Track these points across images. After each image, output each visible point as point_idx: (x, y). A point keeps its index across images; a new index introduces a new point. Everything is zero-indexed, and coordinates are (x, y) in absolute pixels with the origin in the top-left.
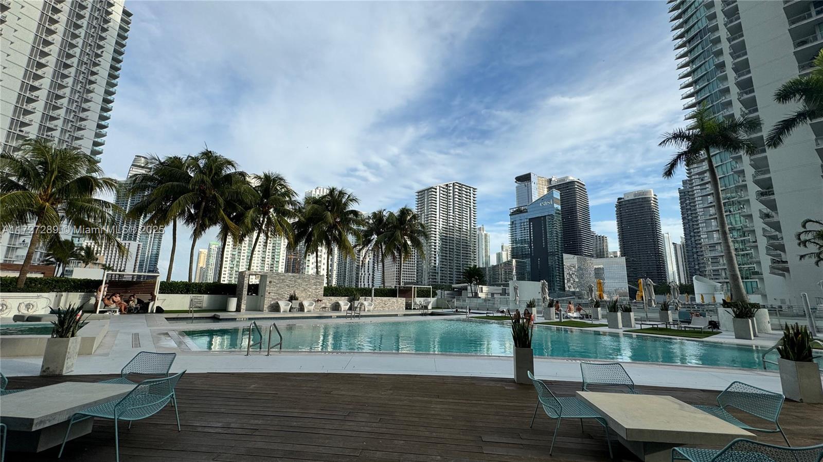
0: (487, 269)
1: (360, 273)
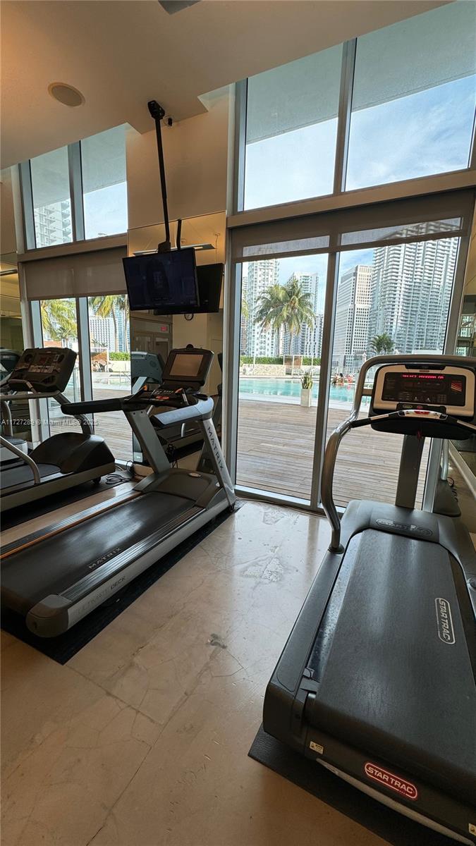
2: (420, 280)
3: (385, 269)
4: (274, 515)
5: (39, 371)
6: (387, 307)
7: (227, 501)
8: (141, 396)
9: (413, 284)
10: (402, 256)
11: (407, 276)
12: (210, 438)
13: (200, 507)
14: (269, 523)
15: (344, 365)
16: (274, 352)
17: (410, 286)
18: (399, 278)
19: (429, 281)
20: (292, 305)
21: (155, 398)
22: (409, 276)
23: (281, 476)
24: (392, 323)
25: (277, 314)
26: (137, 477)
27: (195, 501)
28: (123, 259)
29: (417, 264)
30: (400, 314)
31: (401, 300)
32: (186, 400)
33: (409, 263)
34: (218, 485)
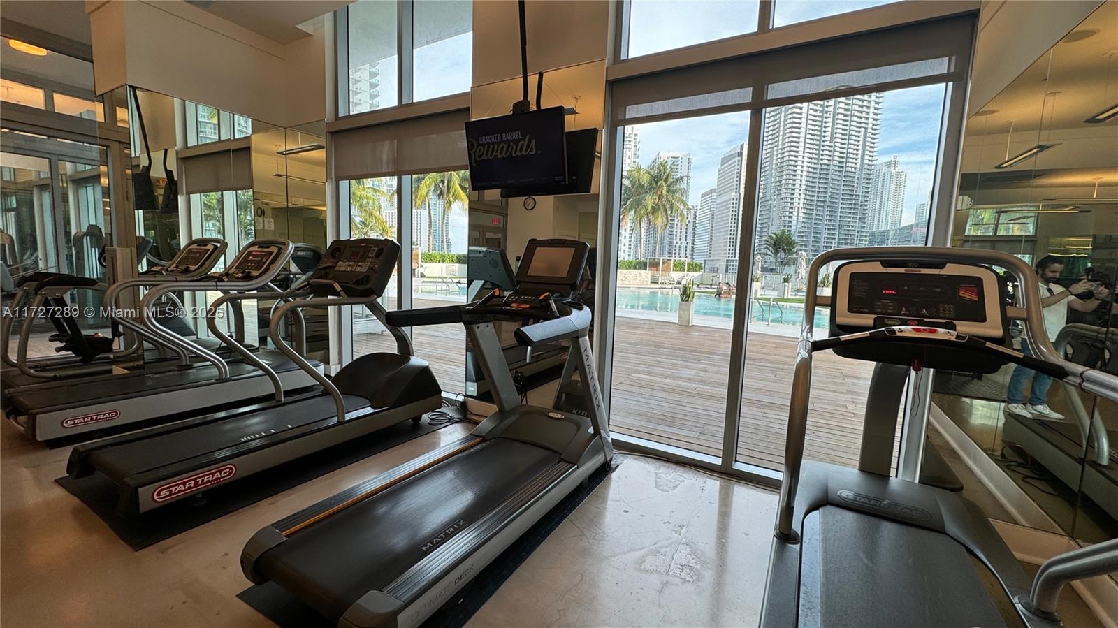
0: (891, 233)
1: (675, 242)
2: (829, 160)
3: (780, 147)
4: (670, 478)
5: (349, 269)
6: (783, 196)
7: (603, 455)
8: (489, 303)
9: (819, 166)
10: (803, 130)
11: (811, 156)
12: (586, 364)
13: (570, 463)
14: (665, 488)
15: (727, 272)
16: (632, 254)
17: (815, 168)
18: (800, 158)
19: (840, 162)
20: (659, 193)
21: (509, 306)
22: (814, 156)
23: (669, 420)
24: (791, 217)
25: (638, 204)
26: (470, 416)
27: (561, 454)
28: (466, 123)
29: (824, 141)
30: (801, 206)
31: (804, 187)
32: (555, 309)
33: (813, 140)
34: (591, 430)
